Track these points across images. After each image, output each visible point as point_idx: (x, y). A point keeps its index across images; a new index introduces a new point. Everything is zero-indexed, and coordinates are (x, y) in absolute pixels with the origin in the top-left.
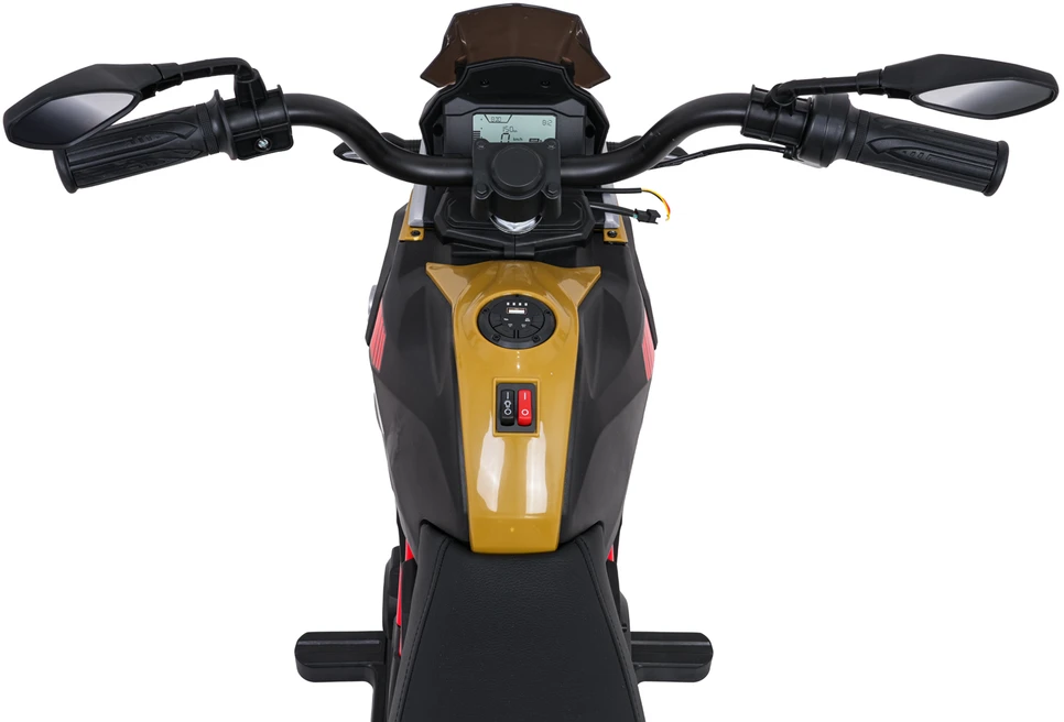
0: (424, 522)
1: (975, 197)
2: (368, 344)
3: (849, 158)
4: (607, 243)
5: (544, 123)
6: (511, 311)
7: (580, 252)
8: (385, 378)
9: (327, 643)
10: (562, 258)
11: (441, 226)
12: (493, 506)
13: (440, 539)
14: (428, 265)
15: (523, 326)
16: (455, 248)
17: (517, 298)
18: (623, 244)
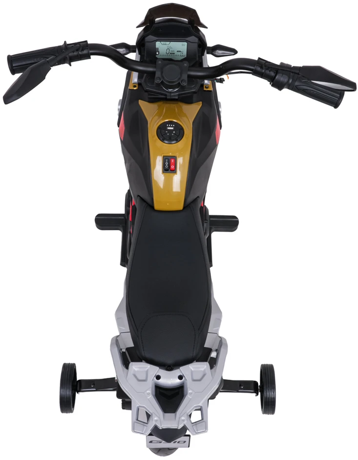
0: (138, 196)
1: (330, 108)
2: (119, 127)
3: (289, 88)
4: (205, 91)
5: (183, 45)
6: (168, 128)
7: (195, 95)
8: (125, 143)
9: (106, 218)
10: (188, 100)
11: (144, 85)
12: (161, 185)
13: (144, 204)
14: (139, 101)
15: (173, 134)
16: (149, 95)
17: (171, 123)
18: (211, 91)
